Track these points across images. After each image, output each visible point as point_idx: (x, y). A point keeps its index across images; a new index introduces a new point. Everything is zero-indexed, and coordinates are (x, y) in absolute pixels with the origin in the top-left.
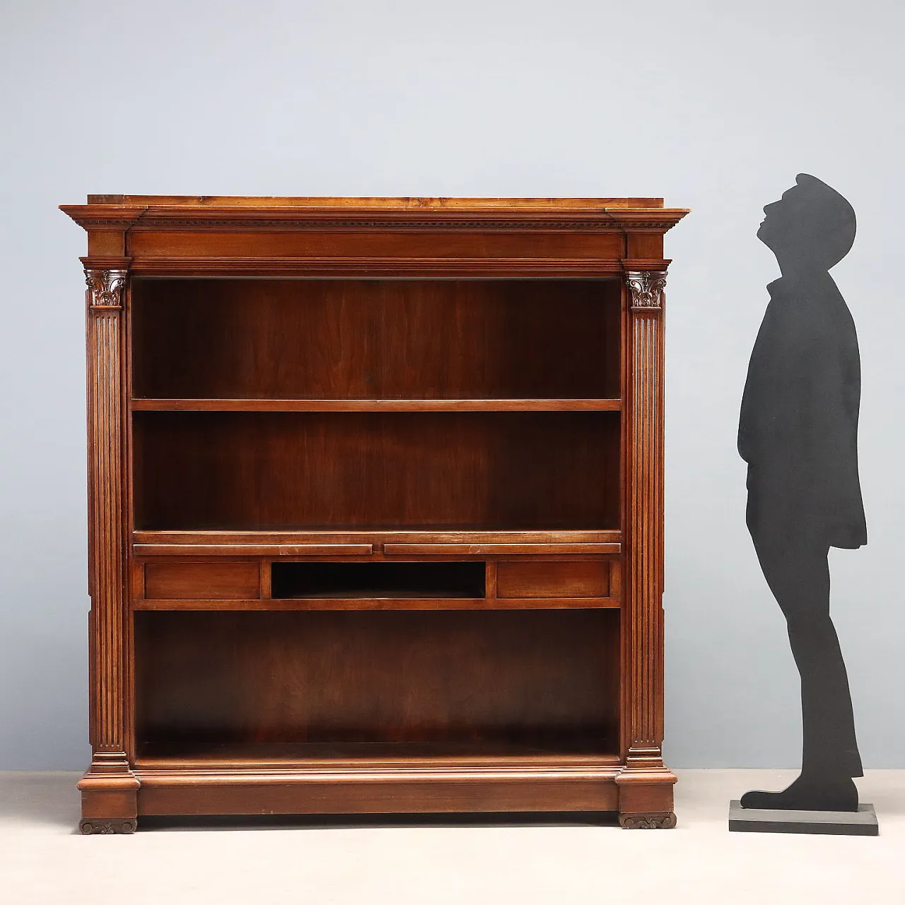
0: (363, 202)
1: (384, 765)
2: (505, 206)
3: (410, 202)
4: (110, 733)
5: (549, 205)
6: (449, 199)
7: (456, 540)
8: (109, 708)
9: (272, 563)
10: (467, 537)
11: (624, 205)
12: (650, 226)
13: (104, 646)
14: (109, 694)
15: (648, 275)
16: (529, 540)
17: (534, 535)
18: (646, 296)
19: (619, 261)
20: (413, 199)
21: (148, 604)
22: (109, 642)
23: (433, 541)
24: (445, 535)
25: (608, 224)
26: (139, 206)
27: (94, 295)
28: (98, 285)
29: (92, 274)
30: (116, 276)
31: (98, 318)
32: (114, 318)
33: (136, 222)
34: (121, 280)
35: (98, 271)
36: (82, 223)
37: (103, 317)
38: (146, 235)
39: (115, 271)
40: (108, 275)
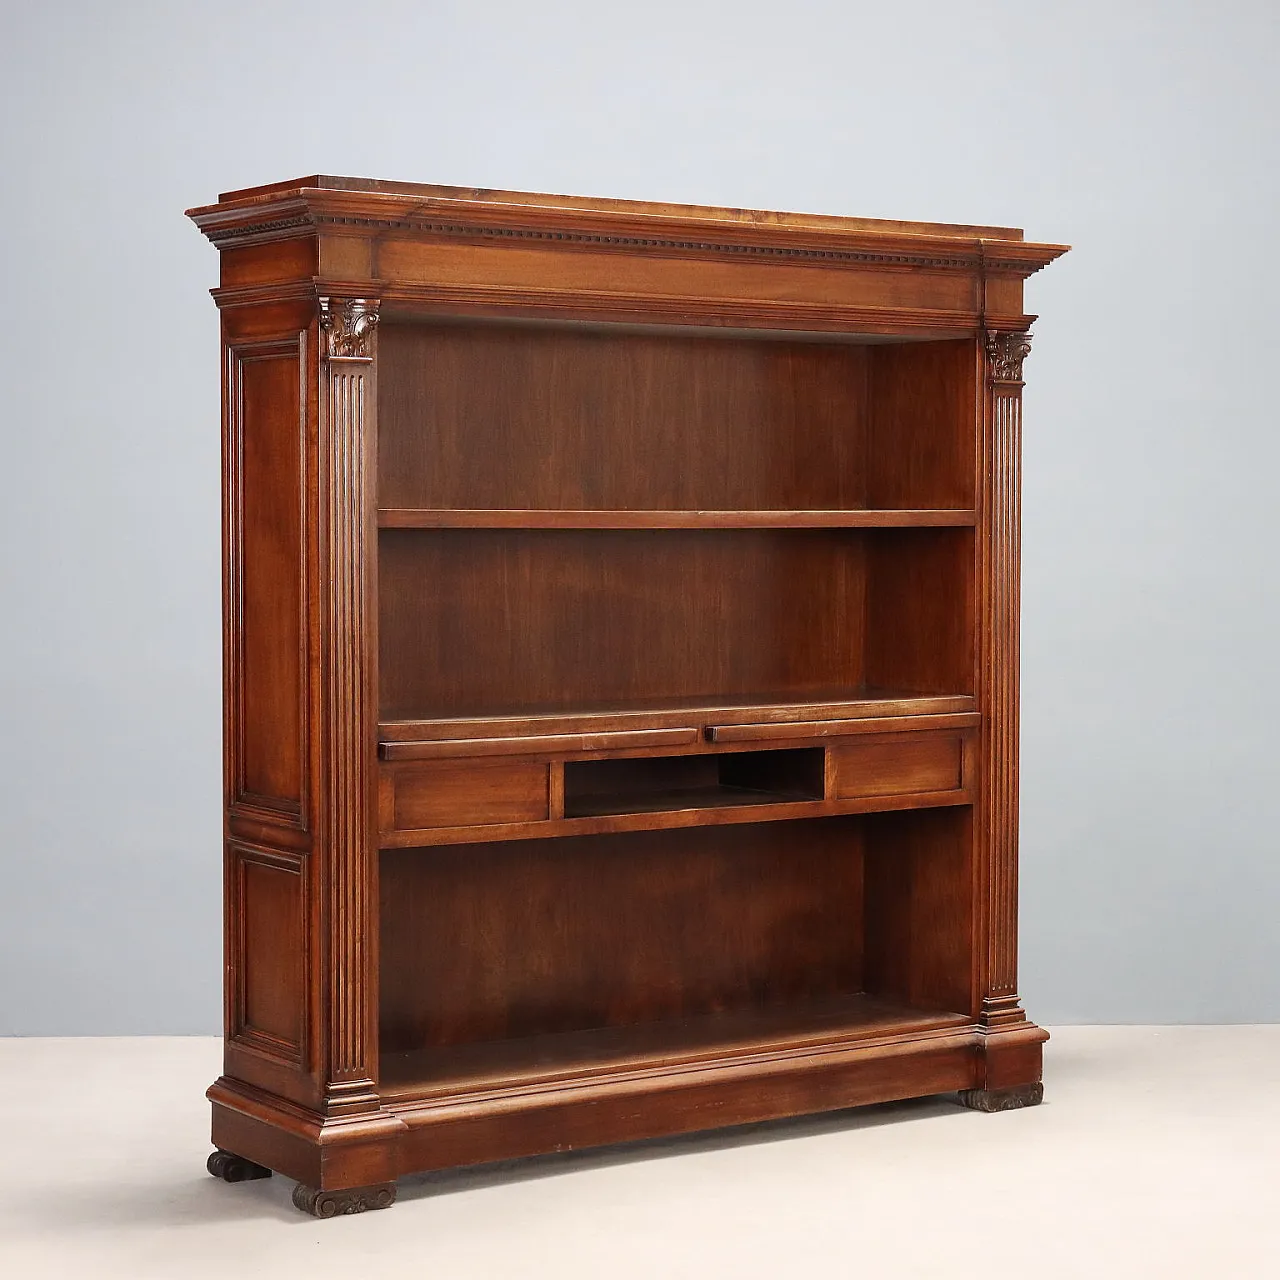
0: (685, 211)
1: (704, 1058)
2: (852, 229)
3: (742, 216)
4: (350, 1050)
6: (788, 214)
7: (791, 717)
8: (350, 1008)
9: (565, 763)
10: (803, 711)
13: (342, 911)
14: (350, 986)
15: (1012, 335)
16: (874, 712)
17: (879, 705)
18: (1009, 365)
20: (745, 212)
21: (399, 839)
22: (350, 902)
23: (765, 720)
24: (778, 710)
26: (415, 197)
27: (331, 340)
28: (337, 322)
29: (330, 304)
30: (363, 310)
31: (336, 376)
32: (360, 377)
33: (399, 224)
34: (372, 316)
35: (338, 300)
36: (321, 220)
37: (344, 376)
38: (398, 246)
39: (362, 301)
40: (352, 307)
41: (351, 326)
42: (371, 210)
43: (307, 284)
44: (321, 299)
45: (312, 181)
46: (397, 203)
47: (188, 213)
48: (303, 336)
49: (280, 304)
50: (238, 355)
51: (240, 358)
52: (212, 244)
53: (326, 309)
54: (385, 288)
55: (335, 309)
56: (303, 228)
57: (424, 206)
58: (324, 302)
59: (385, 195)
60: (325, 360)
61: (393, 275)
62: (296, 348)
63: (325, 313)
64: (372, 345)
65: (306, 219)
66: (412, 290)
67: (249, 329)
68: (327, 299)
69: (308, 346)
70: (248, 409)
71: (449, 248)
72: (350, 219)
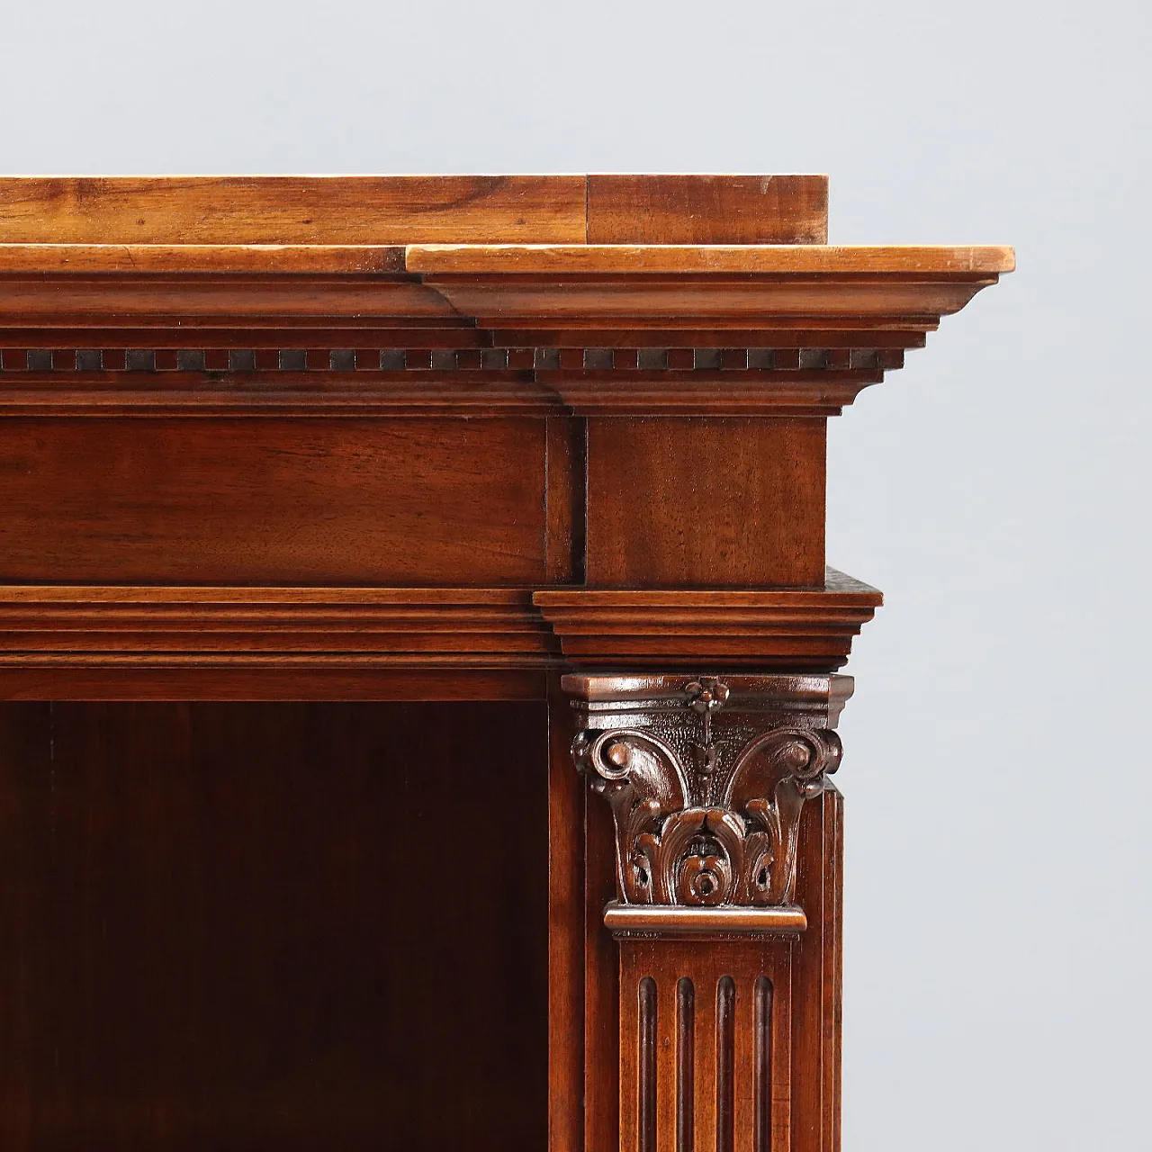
5: (45, 227)
11: (559, 225)
12: (726, 366)
15: (717, 695)
18: (705, 834)
19: (527, 606)
25: (441, 355)
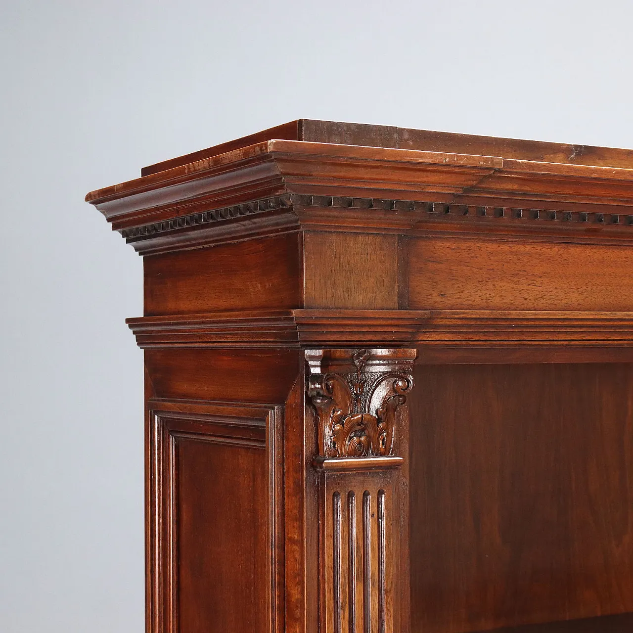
26: (480, 159)
27: (327, 430)
28: (339, 395)
29: (325, 362)
30: (383, 369)
31: (336, 495)
32: (380, 493)
33: (447, 209)
34: (402, 378)
35: (339, 353)
36: (307, 203)
37: (350, 495)
38: (443, 248)
39: (384, 352)
40: (366, 362)
41: (361, 398)
42: (399, 182)
43: (281, 324)
44: (308, 352)
45: (292, 130)
46: (450, 169)
47: (90, 198)
48: (273, 417)
49: (236, 353)
50: (169, 427)
51: (171, 432)
52: (130, 247)
53: (316, 371)
54: (424, 324)
55: (333, 369)
56: (274, 219)
57: (496, 174)
58: (313, 358)
59: (427, 155)
60: (315, 462)
61: (436, 299)
62: (261, 434)
63: (316, 378)
64: (399, 431)
65: (279, 202)
66: (469, 326)
67: (185, 387)
68: (319, 352)
69: (284, 436)
70: (185, 516)
71: (529, 248)
72: (362, 201)
